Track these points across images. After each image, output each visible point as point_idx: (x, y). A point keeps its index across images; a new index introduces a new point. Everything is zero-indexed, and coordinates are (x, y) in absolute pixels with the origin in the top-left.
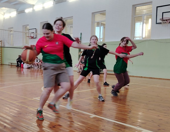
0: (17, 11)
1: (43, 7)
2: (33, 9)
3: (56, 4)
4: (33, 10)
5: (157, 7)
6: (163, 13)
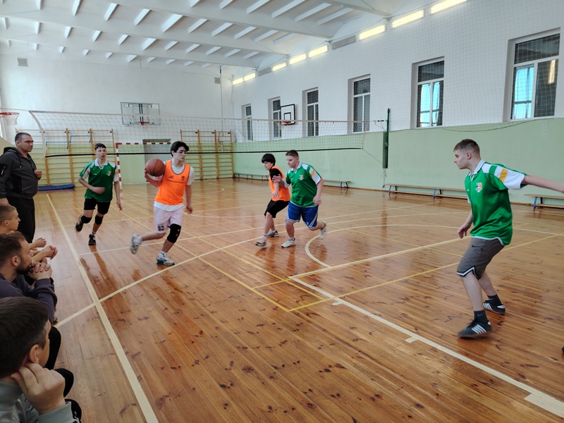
0: (256, 70)
2: (287, 64)
3: (333, 49)
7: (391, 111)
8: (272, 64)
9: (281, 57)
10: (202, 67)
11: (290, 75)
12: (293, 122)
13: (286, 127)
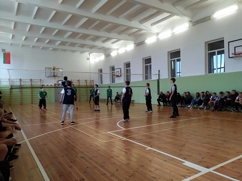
0: (105, 55)
1: (126, 50)
3: (136, 46)
4: (118, 53)
5: (229, 42)
6: (235, 47)
7: (160, 71)
8: (111, 52)
9: (115, 49)
10: (81, 53)
11: (119, 57)
12: (120, 75)
13: (117, 78)
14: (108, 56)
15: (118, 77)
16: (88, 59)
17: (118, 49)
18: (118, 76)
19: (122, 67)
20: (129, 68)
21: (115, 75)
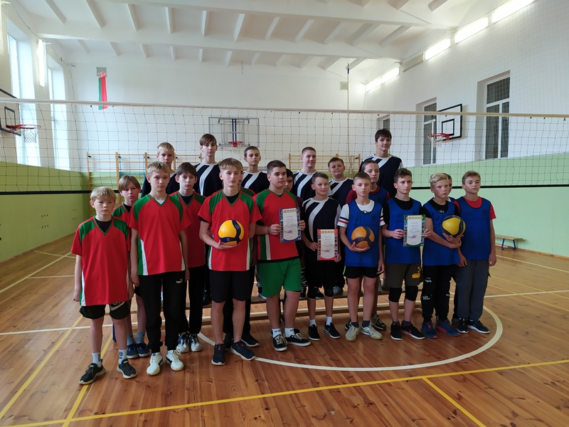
0: (401, 63)
1: (491, 26)
2: (452, 42)
4: (453, 47)
8: (425, 48)
9: (440, 34)
10: (323, 66)
11: (457, 59)
12: (457, 134)
13: (443, 143)
14: (411, 64)
15: (449, 143)
16: (345, 86)
17: (454, 30)
18: (448, 137)
19: (471, 99)
20: (500, 103)
21: (439, 131)
